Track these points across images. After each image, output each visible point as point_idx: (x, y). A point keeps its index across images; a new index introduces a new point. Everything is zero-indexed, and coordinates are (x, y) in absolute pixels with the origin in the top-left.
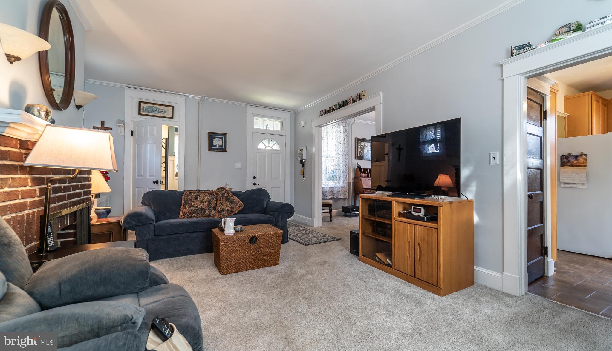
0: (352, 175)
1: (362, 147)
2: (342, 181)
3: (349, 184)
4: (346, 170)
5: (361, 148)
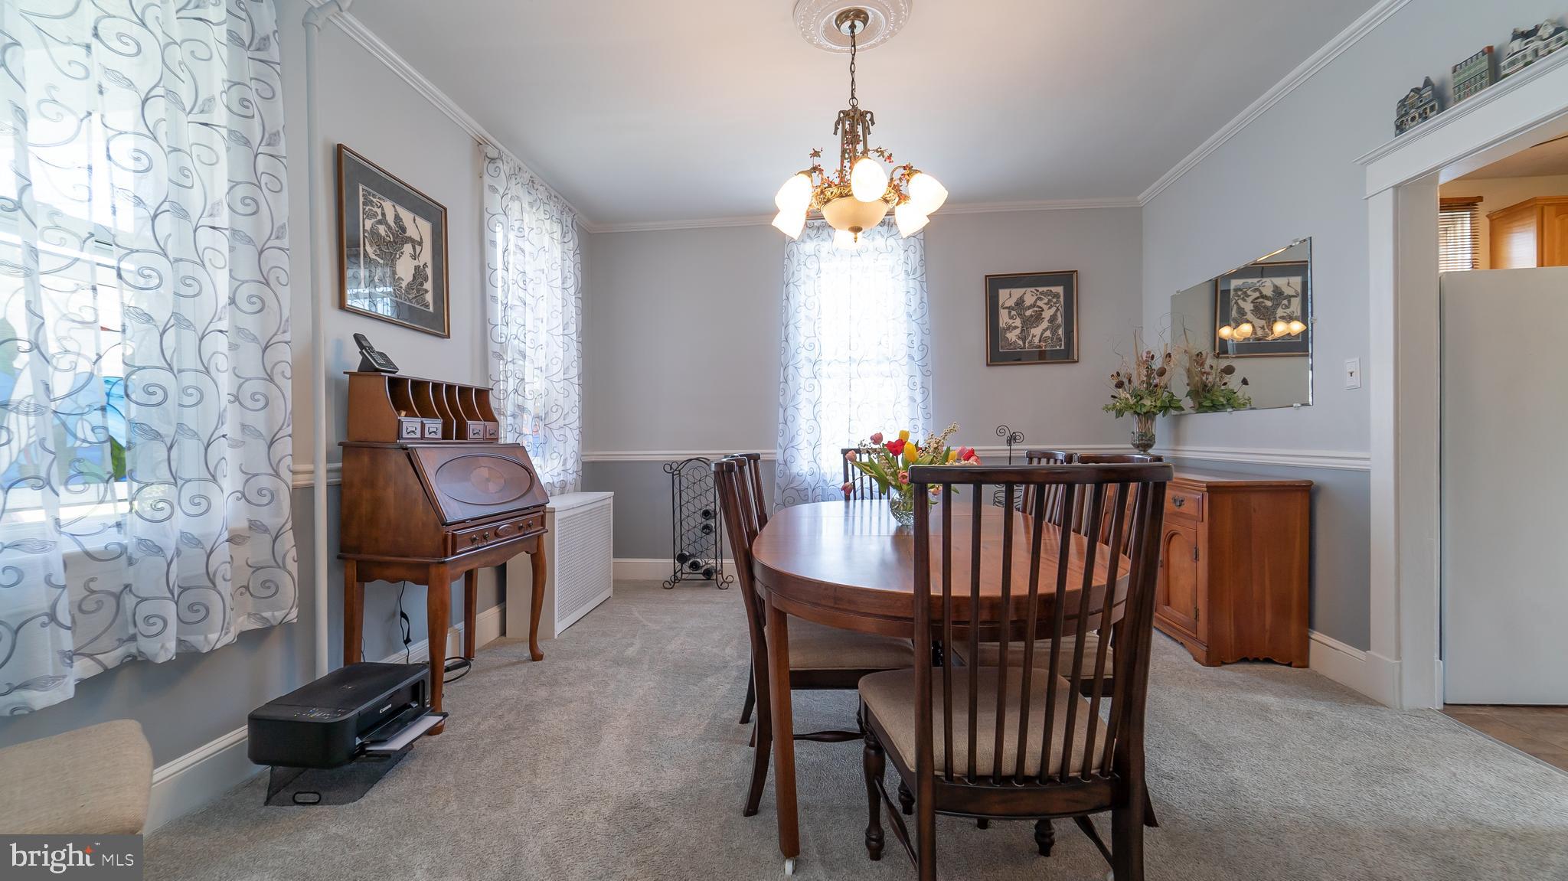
0: (324, 432)
1: (382, 229)
2: (230, 481)
3: (303, 496)
4: (270, 378)
5: (374, 233)
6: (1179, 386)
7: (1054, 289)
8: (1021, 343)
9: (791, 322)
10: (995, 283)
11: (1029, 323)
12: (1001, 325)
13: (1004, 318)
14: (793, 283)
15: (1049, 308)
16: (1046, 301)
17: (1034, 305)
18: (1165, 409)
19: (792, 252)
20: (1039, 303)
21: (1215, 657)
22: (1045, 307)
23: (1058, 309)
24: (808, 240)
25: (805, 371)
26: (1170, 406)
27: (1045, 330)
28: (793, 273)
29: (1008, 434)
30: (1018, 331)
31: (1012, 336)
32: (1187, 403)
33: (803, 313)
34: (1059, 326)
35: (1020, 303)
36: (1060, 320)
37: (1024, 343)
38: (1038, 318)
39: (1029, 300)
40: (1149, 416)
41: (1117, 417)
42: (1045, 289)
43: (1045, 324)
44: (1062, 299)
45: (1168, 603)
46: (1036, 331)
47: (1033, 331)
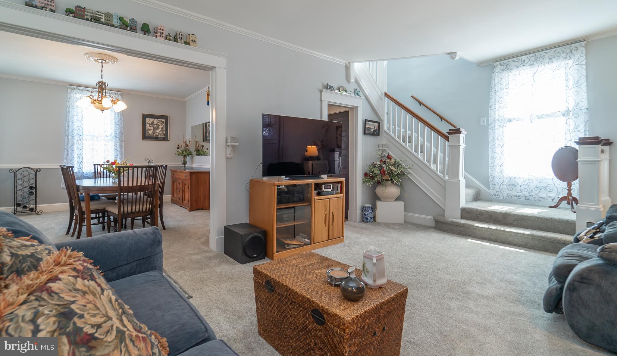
6: (192, 148)
7: (163, 120)
8: (153, 134)
9: (70, 121)
10: (145, 117)
11: (155, 129)
12: (147, 129)
13: (148, 127)
14: (71, 107)
15: (161, 125)
16: (160, 123)
17: (157, 124)
18: (188, 155)
19: (71, 97)
20: (158, 123)
21: (191, 210)
22: (160, 125)
23: (164, 126)
24: (78, 93)
25: (76, 138)
26: (190, 154)
27: (160, 131)
28: (71, 104)
29: (148, 160)
30: (152, 131)
31: (150, 132)
32: (194, 153)
33: (75, 118)
34: (164, 130)
35: (153, 123)
36: (164, 129)
37: (154, 134)
38: (158, 128)
39: (155, 122)
40: (185, 156)
41: (178, 156)
42: (160, 120)
43: (160, 130)
44: (165, 123)
45: (185, 201)
46: (158, 131)
47: (157, 131)
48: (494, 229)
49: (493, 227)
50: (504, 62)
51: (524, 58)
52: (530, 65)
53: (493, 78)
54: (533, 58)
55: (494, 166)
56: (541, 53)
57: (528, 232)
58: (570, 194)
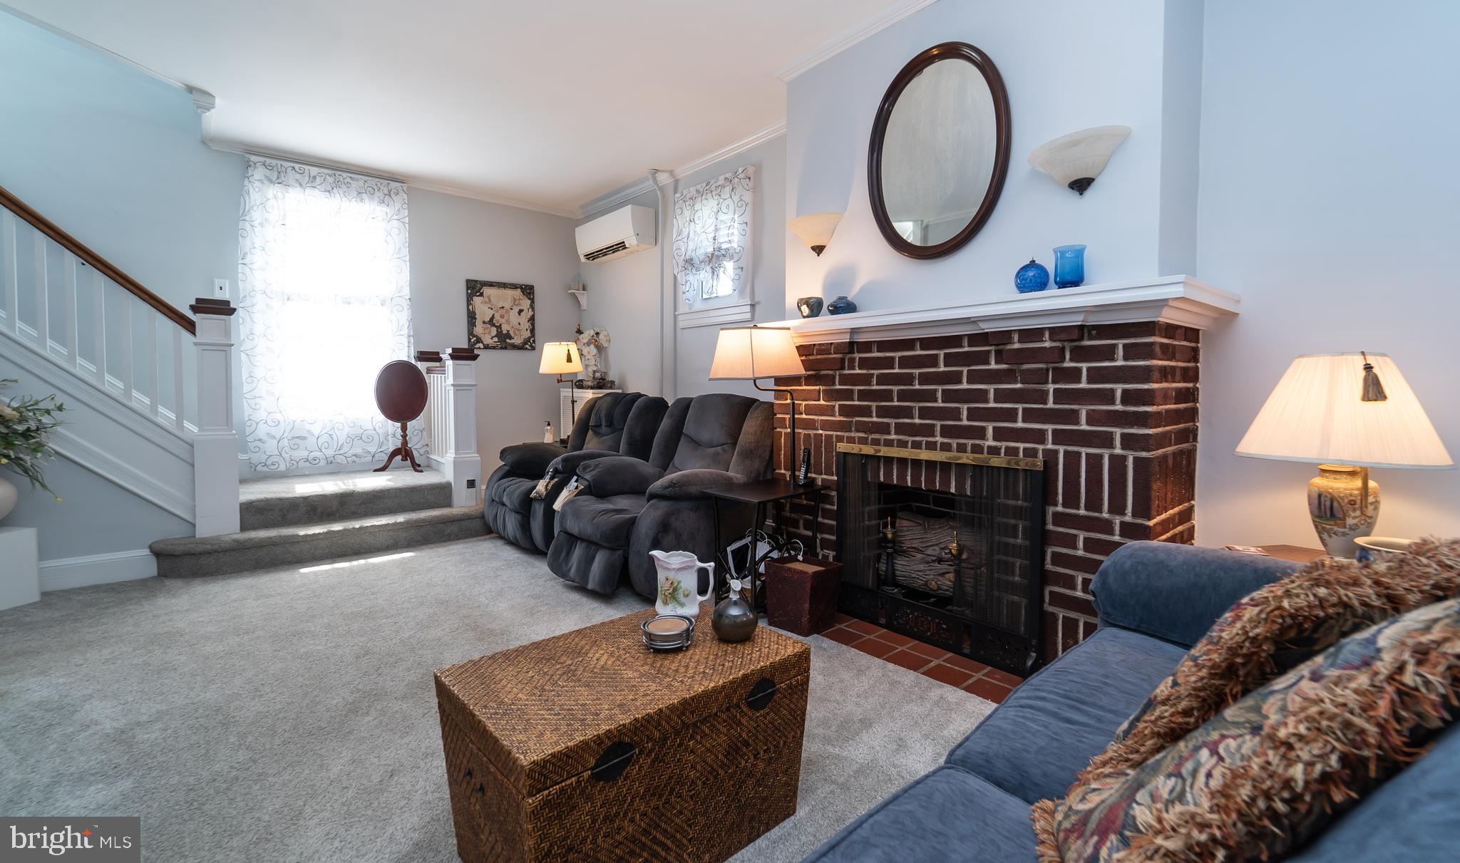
48: (340, 531)
49: (337, 527)
50: (274, 162)
51: (314, 171)
52: (326, 191)
53: (246, 188)
54: (330, 180)
55: (255, 397)
56: (345, 175)
57: (400, 519)
58: (405, 443)
